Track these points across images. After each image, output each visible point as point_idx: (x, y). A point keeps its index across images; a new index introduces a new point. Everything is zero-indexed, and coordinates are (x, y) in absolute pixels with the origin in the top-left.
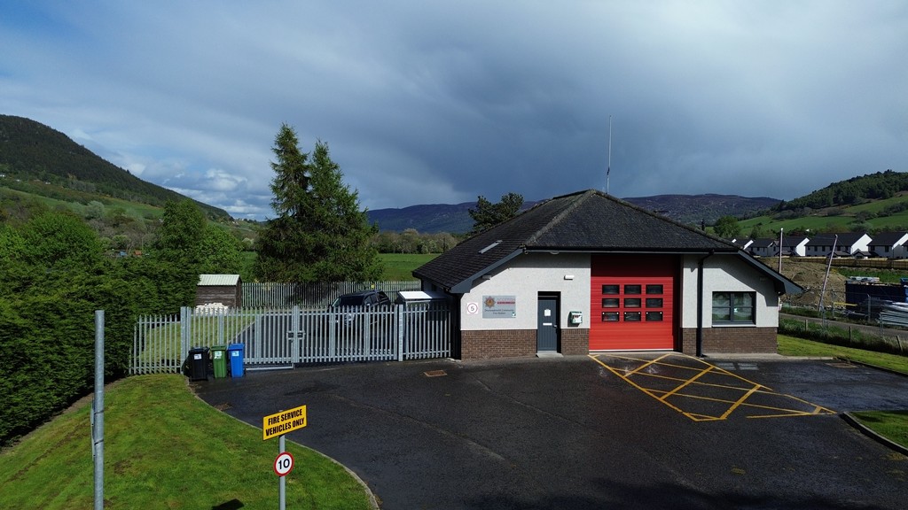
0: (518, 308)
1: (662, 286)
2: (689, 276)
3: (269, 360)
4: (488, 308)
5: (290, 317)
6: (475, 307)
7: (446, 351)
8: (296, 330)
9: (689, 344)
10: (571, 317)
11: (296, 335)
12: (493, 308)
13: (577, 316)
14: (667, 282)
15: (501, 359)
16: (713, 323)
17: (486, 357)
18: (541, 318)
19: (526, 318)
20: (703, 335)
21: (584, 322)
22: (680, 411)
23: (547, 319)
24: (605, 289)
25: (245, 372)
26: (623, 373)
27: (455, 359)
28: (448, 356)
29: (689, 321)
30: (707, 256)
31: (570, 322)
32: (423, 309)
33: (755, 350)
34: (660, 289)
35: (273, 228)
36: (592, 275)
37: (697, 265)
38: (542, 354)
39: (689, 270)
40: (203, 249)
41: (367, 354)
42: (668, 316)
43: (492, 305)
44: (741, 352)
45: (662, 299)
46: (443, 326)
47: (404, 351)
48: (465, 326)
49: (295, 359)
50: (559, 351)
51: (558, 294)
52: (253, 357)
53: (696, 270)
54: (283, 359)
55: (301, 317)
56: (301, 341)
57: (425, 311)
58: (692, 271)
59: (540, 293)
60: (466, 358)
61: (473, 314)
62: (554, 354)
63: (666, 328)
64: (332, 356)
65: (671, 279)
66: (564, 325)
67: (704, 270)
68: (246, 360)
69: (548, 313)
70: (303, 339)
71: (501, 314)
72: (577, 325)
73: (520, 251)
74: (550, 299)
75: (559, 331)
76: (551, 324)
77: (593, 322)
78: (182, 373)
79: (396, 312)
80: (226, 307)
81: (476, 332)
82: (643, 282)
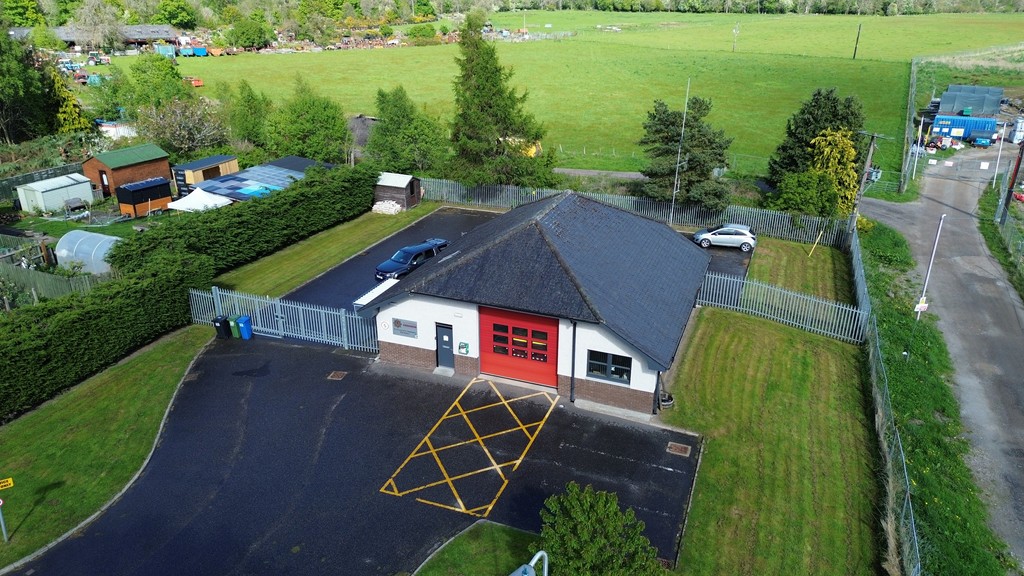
0: (419, 331)
1: (546, 333)
2: (565, 331)
3: (267, 330)
4: (396, 328)
5: (275, 304)
6: (387, 325)
8: (279, 313)
9: (564, 388)
10: (461, 347)
11: (280, 317)
12: (400, 328)
14: (551, 331)
15: (408, 367)
16: (588, 375)
17: (398, 363)
18: (439, 341)
19: (426, 340)
20: (577, 384)
21: (474, 352)
22: (394, 475)
23: (446, 343)
24: (496, 327)
25: (252, 335)
26: (453, 412)
29: (564, 369)
31: (459, 350)
37: (572, 324)
39: (565, 326)
41: (325, 339)
42: (552, 359)
47: (349, 343)
48: (381, 336)
49: (282, 333)
50: (455, 369)
51: (449, 327)
52: (257, 326)
54: (274, 331)
55: (281, 305)
57: (360, 317)
58: (567, 328)
59: (437, 323)
60: (383, 360)
61: (386, 331)
62: (448, 372)
63: (550, 368)
66: (456, 351)
69: (446, 338)
70: (284, 320)
71: (407, 334)
72: (465, 354)
75: (453, 354)
76: (446, 347)
77: (481, 352)
79: (341, 314)
80: (398, 207)
81: (389, 343)
82: (530, 327)
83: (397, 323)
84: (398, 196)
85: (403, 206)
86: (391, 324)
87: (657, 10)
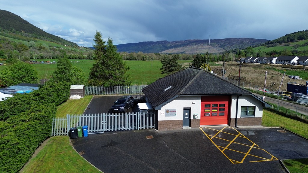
0: (177, 113)
1: (225, 104)
2: (234, 101)
3: (96, 130)
4: (167, 113)
5: (102, 117)
6: (163, 113)
7: (153, 126)
8: (104, 121)
9: (233, 123)
10: (194, 116)
11: (104, 122)
12: (168, 113)
13: (196, 115)
14: (226, 103)
15: (171, 129)
16: (241, 116)
17: (166, 129)
18: (184, 116)
19: (179, 116)
20: (237, 120)
21: (199, 117)
22: (228, 158)
23: (186, 116)
24: (206, 106)
25: (88, 135)
26: (210, 137)
27: (156, 129)
28: (154, 128)
29: (233, 116)
30: (240, 96)
31: (194, 117)
32: (145, 113)
33: (254, 125)
34: (224, 105)
35: (94, 67)
36: (201, 101)
37: (236, 98)
38: (185, 128)
39: (234, 99)
40: (71, 74)
41: (128, 128)
42: (226, 114)
43: (169, 112)
44: (249, 125)
45: (224, 109)
46: (152, 119)
47: (140, 127)
48: (160, 119)
49: (104, 130)
50: (190, 126)
51: (190, 108)
52: (91, 130)
53: (236, 99)
54: (100, 130)
55: (106, 117)
56: (106, 124)
57: (146, 114)
58: (235, 100)
59: (184, 108)
60: (160, 129)
61: (162, 116)
62: (188, 128)
63: (226, 118)
64: (116, 129)
65: (228, 102)
66: (192, 118)
67: (239, 99)
68: (89, 131)
69: (187, 114)
70: (107, 123)
71: (171, 115)
72: (196, 118)
73: (178, 96)
74: (188, 110)
75: (190, 120)
76: (187, 118)
77: (201, 117)
78: (68, 135)
79: (137, 115)
80: (80, 96)
81: (163, 121)
82: (218, 103)
83: (167, 111)
84: (80, 92)
85: (82, 96)
86: (164, 112)
87: (83, 59)
